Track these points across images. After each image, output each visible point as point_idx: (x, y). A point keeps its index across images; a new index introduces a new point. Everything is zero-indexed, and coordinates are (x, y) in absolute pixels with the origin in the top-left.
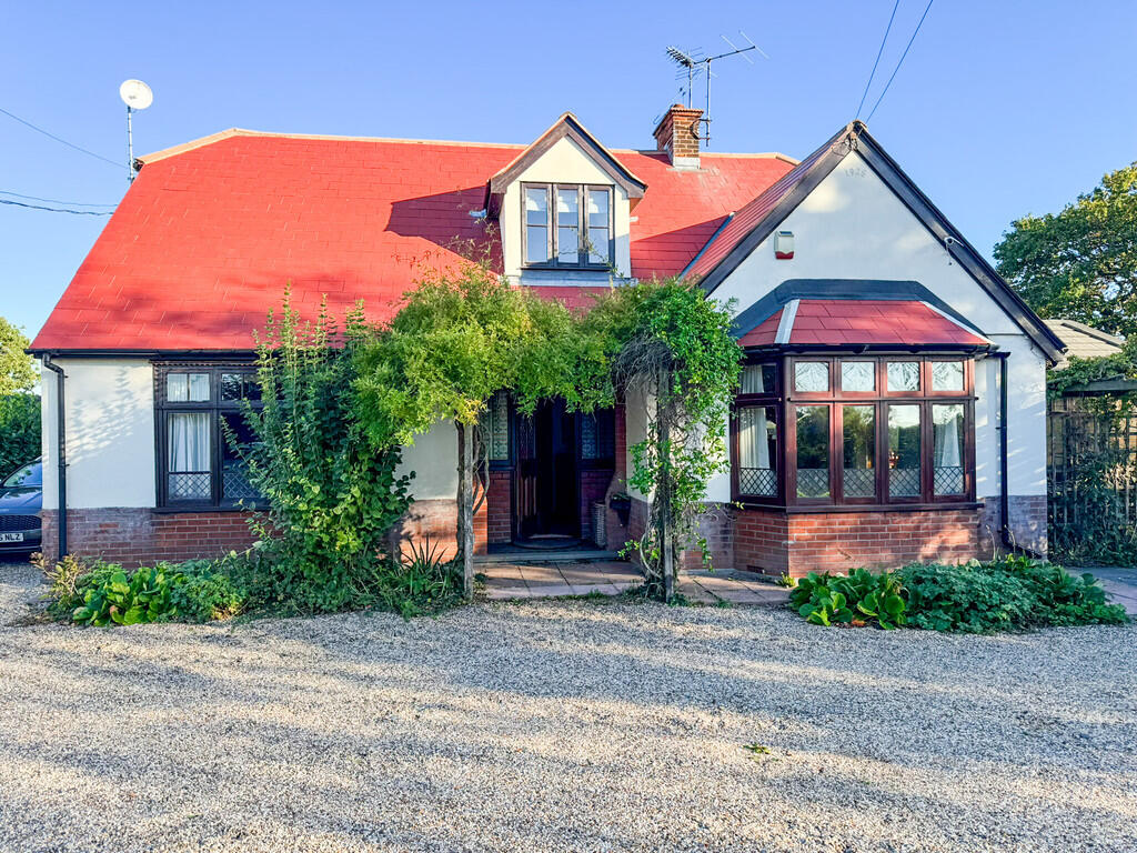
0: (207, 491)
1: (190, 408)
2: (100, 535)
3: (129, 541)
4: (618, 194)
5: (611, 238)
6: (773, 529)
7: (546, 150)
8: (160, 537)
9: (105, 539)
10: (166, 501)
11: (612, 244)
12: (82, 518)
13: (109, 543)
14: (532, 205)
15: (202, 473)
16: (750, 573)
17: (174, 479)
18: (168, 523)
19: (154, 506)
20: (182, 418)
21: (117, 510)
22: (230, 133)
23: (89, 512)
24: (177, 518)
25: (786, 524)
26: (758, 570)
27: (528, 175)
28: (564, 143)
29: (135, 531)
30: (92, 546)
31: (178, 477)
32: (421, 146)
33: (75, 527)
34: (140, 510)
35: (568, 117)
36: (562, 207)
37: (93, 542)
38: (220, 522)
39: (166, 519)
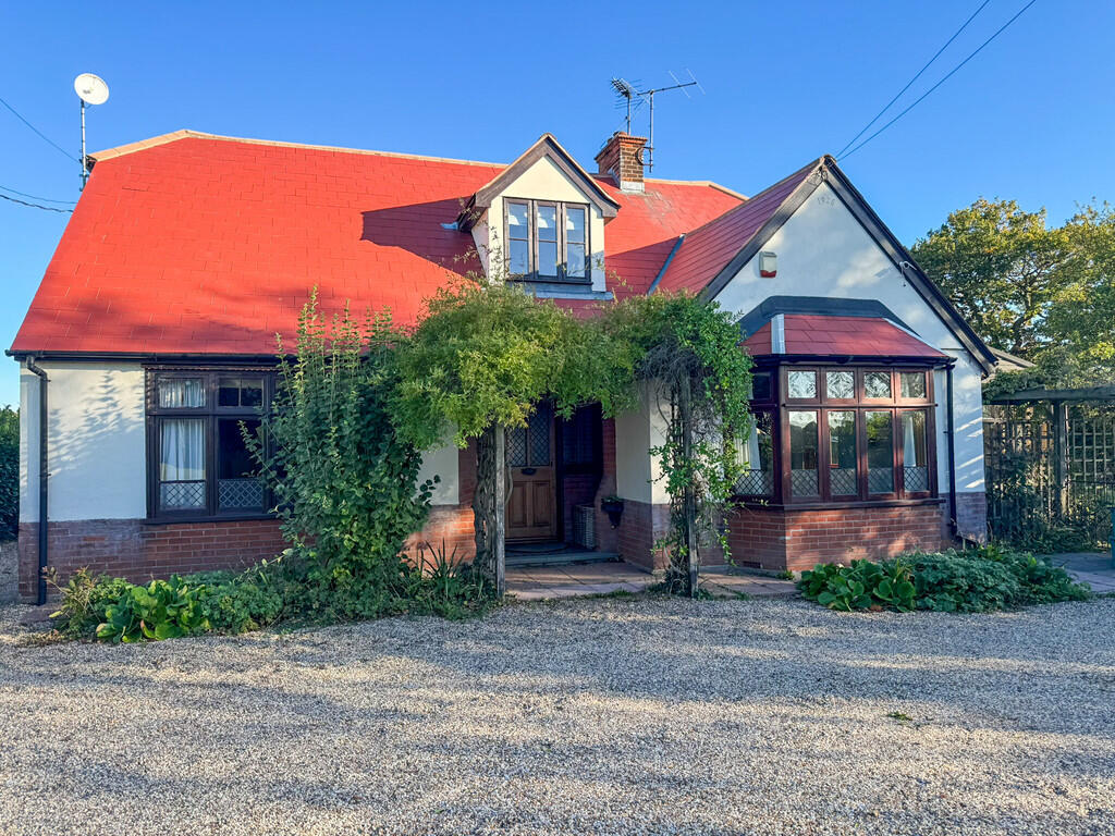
0: (200, 500)
1: (182, 415)
2: (84, 549)
3: (116, 554)
4: (594, 213)
5: (587, 254)
6: (770, 527)
7: (528, 168)
8: (151, 549)
9: (90, 553)
10: (158, 512)
11: (588, 260)
12: (64, 532)
13: (94, 556)
14: (513, 220)
15: (196, 482)
16: (746, 568)
17: (165, 488)
18: (160, 535)
19: (145, 517)
20: (173, 426)
21: (104, 521)
22: (181, 135)
23: (72, 524)
24: (169, 529)
25: (783, 521)
26: (757, 565)
27: (511, 191)
28: (543, 163)
29: (123, 544)
30: (74, 561)
31: (169, 487)
32: (378, 157)
33: (55, 541)
34: (130, 522)
35: (548, 138)
36: (542, 223)
37: (76, 557)
38: (216, 532)
39: (156, 531)
